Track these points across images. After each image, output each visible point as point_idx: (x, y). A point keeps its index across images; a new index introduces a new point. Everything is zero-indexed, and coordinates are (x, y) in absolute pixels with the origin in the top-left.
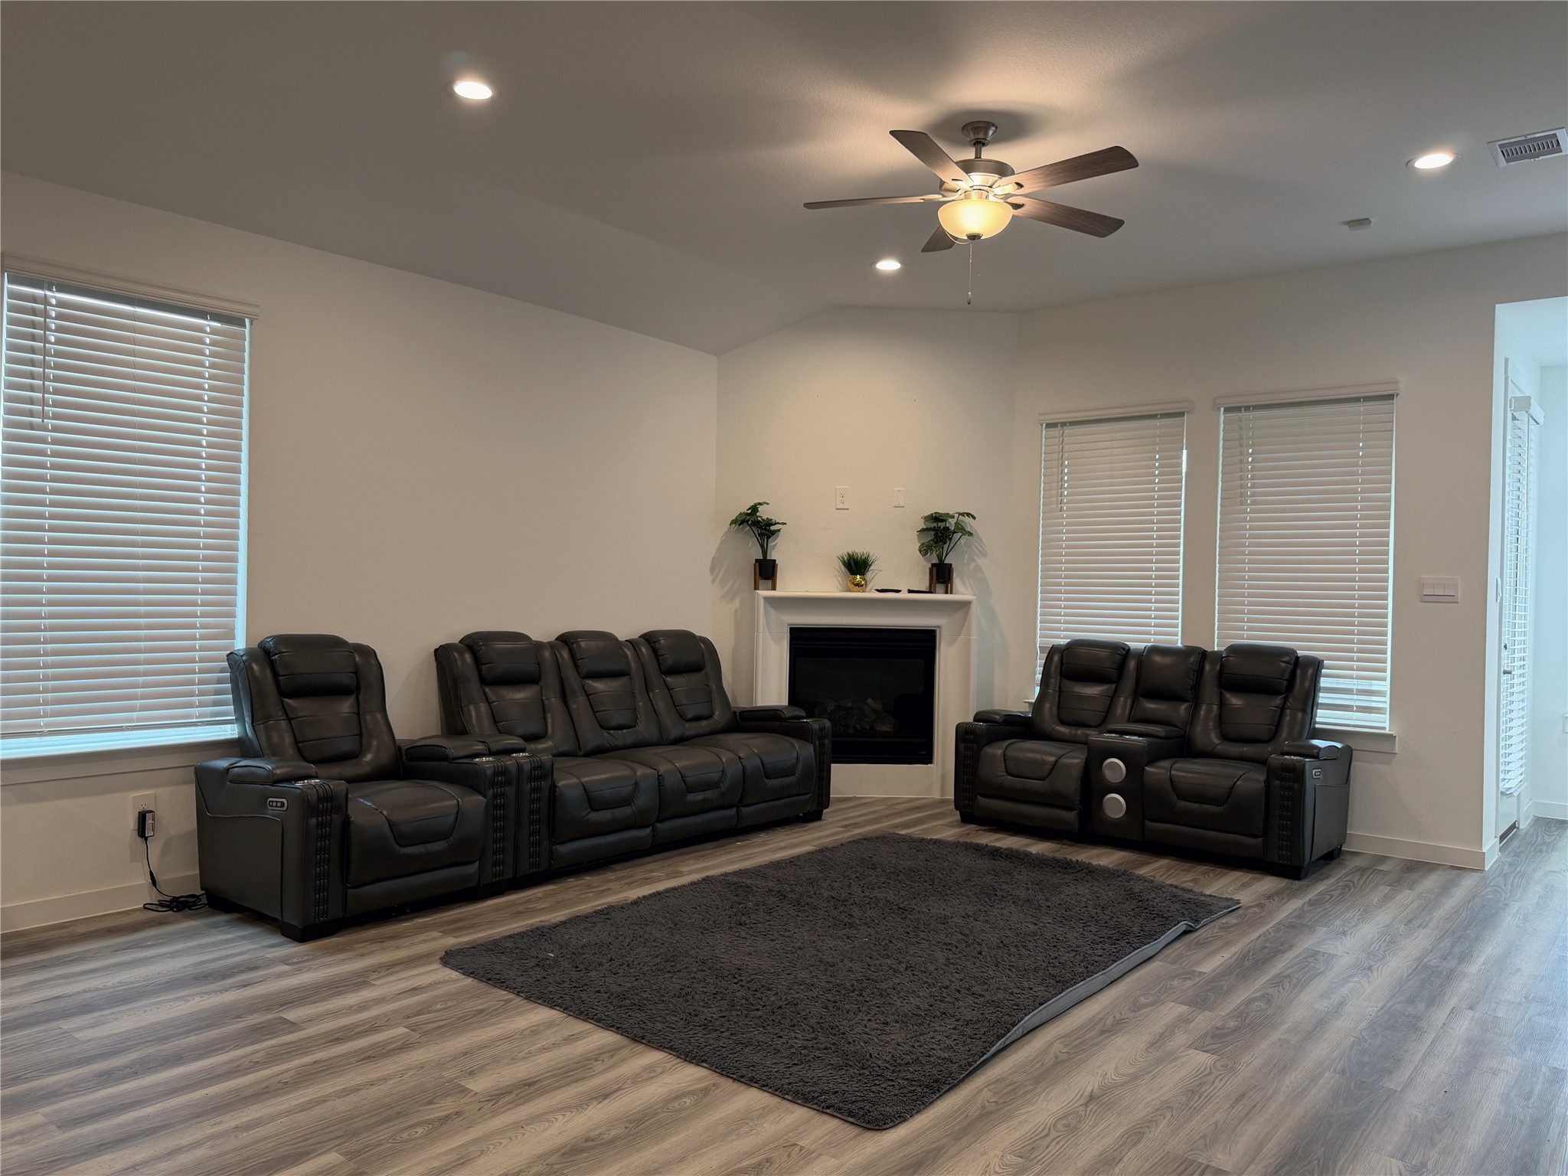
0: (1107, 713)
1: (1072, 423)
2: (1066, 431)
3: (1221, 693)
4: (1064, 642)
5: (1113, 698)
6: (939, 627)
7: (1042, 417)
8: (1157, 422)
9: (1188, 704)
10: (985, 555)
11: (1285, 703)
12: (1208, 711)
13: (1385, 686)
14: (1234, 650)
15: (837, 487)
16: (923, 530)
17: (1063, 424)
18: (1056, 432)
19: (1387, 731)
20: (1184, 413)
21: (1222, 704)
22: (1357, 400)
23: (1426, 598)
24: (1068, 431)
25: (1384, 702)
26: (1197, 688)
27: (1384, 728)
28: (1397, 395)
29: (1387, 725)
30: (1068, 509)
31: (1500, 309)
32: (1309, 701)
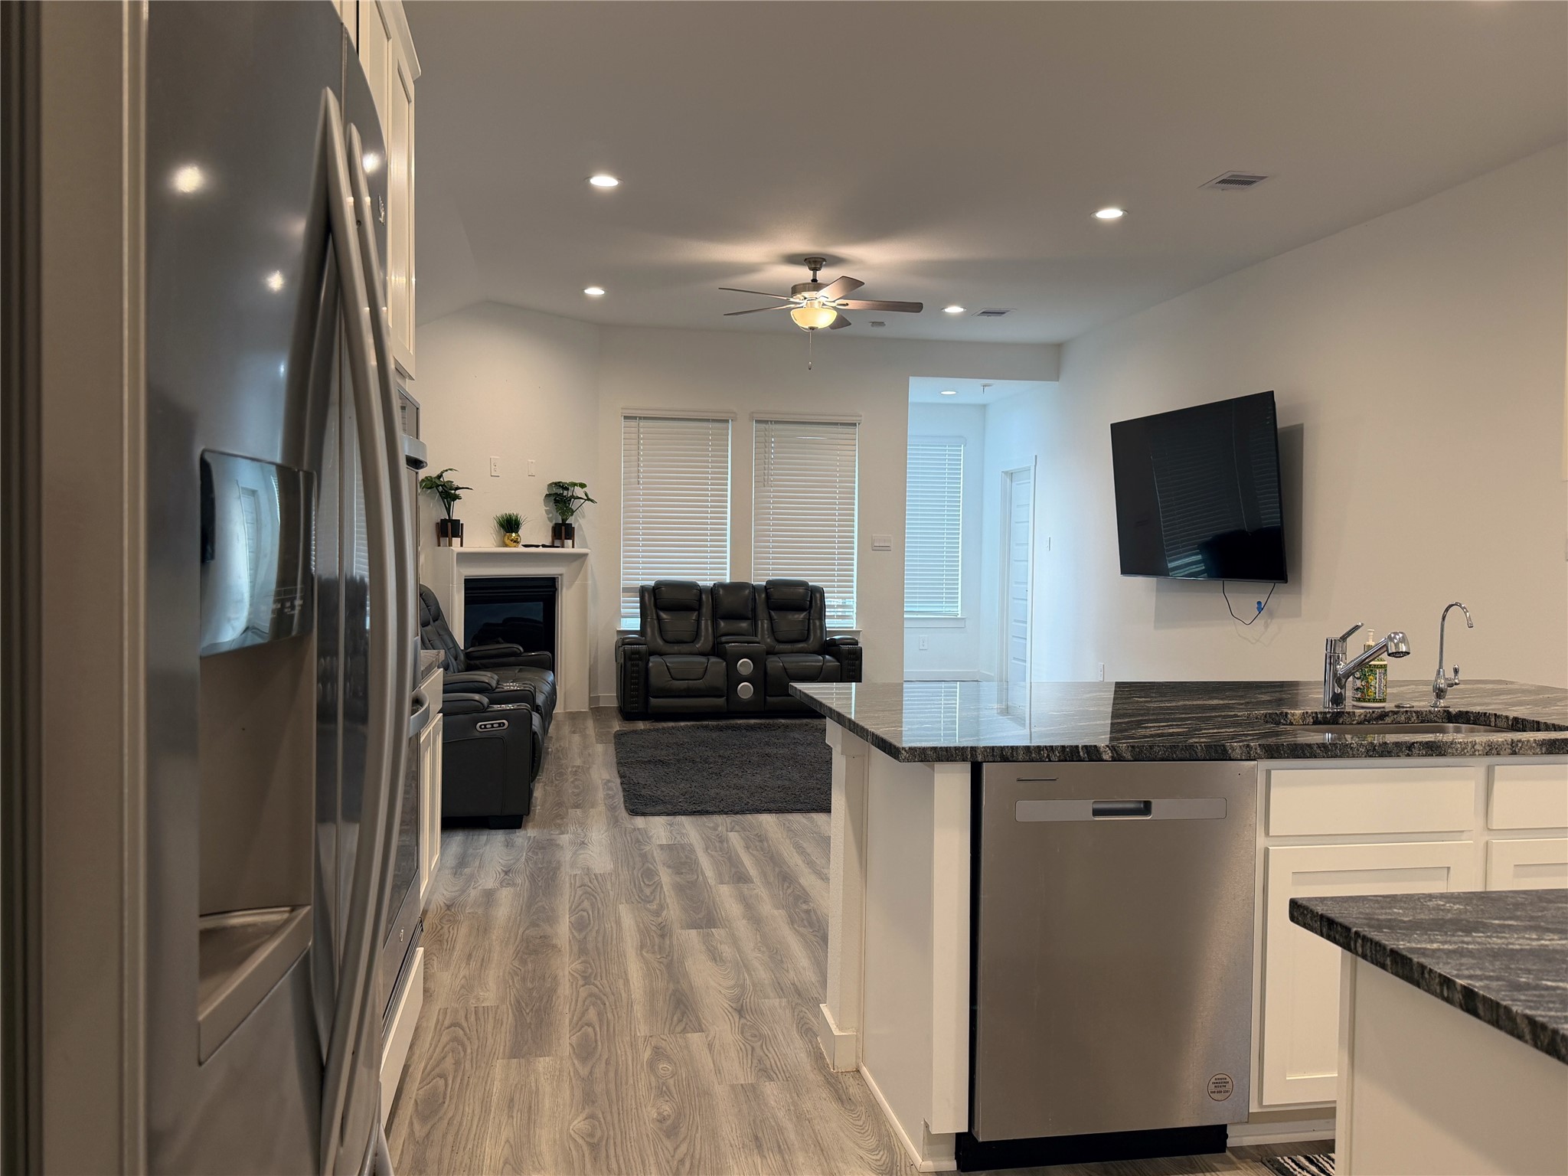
0: (697, 632)
1: (645, 418)
2: (641, 424)
3: (769, 613)
4: (652, 583)
5: (698, 621)
6: (561, 575)
7: (624, 411)
8: (710, 425)
9: (750, 621)
10: (584, 517)
11: (810, 616)
12: (764, 624)
13: (853, 602)
14: (771, 584)
15: (492, 457)
16: (547, 496)
17: (640, 418)
18: (633, 423)
19: (854, 629)
20: (727, 421)
21: (771, 619)
22: (836, 424)
23: (875, 548)
24: (642, 423)
25: (853, 614)
26: (754, 610)
27: (852, 628)
28: (859, 424)
29: (855, 626)
30: (644, 483)
31: (913, 381)
32: (821, 615)
